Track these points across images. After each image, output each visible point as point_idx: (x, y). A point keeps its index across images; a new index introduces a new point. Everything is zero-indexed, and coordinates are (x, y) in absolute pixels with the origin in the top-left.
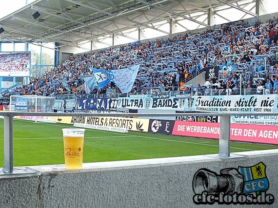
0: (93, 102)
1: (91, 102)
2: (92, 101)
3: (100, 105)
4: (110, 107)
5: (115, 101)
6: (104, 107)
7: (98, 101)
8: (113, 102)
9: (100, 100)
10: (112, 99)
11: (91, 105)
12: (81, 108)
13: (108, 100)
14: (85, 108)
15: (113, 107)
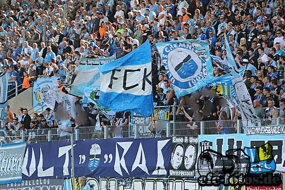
0: (99, 152)
1: (92, 152)
2: (96, 150)
3: (130, 163)
4: (168, 167)
5: (185, 146)
6: (144, 167)
7: (121, 150)
8: (179, 149)
9: (126, 146)
10: (176, 140)
11: (94, 164)
12: (50, 172)
13: (161, 144)
14: (66, 172)
15: (182, 167)
